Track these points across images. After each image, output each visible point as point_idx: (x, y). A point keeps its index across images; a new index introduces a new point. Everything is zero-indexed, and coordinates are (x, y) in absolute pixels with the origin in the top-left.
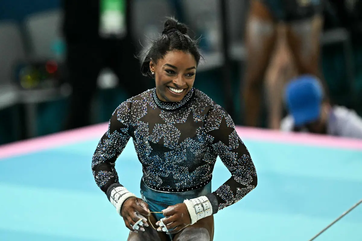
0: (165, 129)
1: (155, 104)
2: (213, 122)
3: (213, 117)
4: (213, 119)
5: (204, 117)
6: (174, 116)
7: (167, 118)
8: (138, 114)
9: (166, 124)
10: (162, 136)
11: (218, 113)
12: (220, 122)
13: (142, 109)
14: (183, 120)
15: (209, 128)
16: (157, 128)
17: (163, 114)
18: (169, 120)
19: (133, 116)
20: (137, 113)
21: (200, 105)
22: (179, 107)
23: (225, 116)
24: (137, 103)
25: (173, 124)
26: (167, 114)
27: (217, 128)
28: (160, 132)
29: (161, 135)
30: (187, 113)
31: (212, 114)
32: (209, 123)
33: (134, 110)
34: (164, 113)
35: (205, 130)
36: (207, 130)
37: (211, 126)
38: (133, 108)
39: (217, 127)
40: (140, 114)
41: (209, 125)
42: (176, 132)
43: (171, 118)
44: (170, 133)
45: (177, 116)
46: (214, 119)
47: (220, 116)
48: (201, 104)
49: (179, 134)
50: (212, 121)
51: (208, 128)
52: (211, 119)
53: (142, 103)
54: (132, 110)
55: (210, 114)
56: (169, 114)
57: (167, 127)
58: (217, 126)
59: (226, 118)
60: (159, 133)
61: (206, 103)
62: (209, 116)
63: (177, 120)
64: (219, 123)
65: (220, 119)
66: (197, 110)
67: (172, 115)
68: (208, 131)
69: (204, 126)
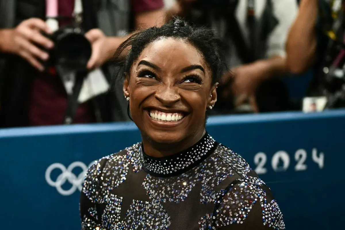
0: (146, 211)
1: (140, 164)
2: (234, 207)
3: (236, 195)
4: (235, 200)
5: (219, 195)
6: (166, 188)
7: (154, 191)
8: (112, 180)
9: (150, 201)
10: (139, 224)
11: (248, 191)
12: (249, 211)
13: (120, 172)
14: (180, 196)
15: (224, 219)
16: (134, 208)
17: (149, 183)
18: (156, 194)
19: (103, 183)
20: (110, 178)
21: (219, 172)
22: (177, 169)
23: (264, 201)
24: (117, 160)
25: (162, 203)
26: (154, 183)
27: (239, 221)
28: (138, 217)
29: (139, 222)
30: (191, 184)
31: (235, 191)
32: (224, 209)
33: (107, 172)
34: (151, 179)
35: (215, 220)
36: (220, 223)
37: (227, 215)
38: (107, 169)
39: (240, 219)
40: (115, 181)
41: (225, 211)
42: (163, 219)
43: (160, 191)
44: (153, 219)
45: (171, 187)
46: (237, 202)
47: (252, 197)
48: (221, 169)
49: (167, 223)
50: (230, 205)
51: (222, 217)
52: (230, 201)
53: (124, 161)
54: (104, 173)
55: (231, 189)
56: (159, 182)
57: (151, 208)
58: (241, 216)
59: (262, 205)
60: (136, 219)
61: (232, 169)
62: (228, 194)
63: (169, 196)
64: (246, 211)
65: (250, 204)
66: (211, 180)
67: (163, 186)
68: (220, 225)
69: (215, 214)
